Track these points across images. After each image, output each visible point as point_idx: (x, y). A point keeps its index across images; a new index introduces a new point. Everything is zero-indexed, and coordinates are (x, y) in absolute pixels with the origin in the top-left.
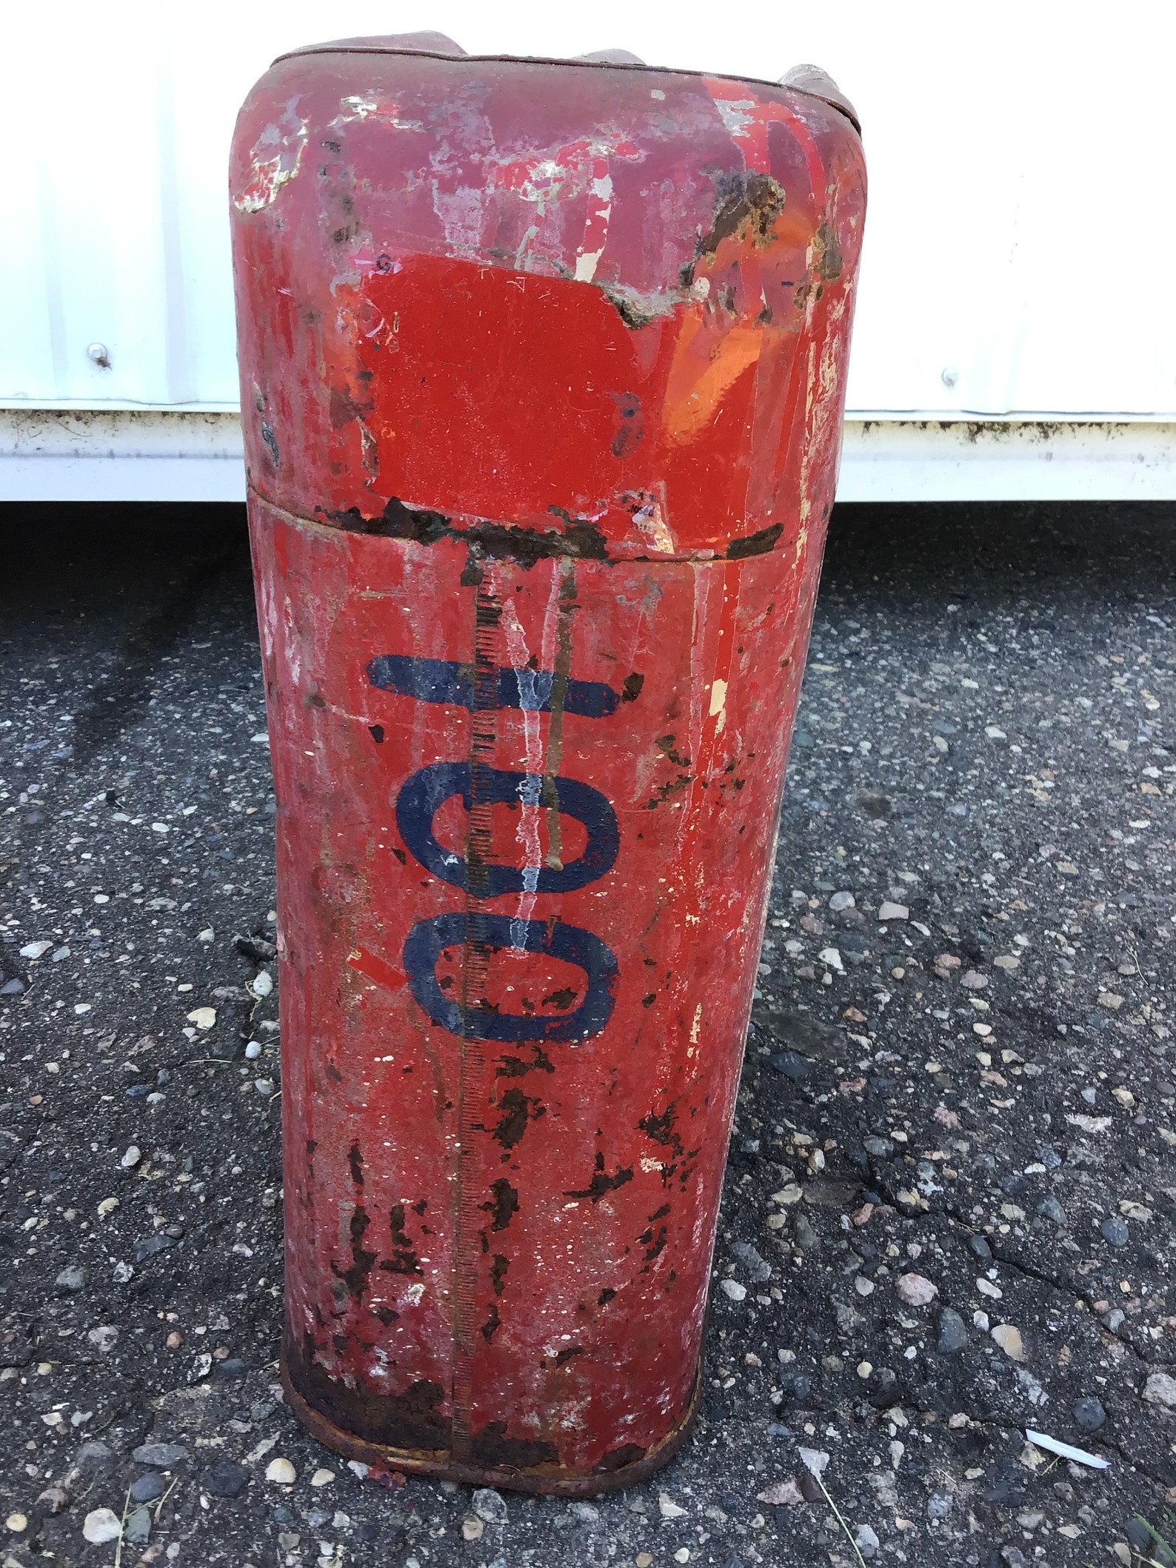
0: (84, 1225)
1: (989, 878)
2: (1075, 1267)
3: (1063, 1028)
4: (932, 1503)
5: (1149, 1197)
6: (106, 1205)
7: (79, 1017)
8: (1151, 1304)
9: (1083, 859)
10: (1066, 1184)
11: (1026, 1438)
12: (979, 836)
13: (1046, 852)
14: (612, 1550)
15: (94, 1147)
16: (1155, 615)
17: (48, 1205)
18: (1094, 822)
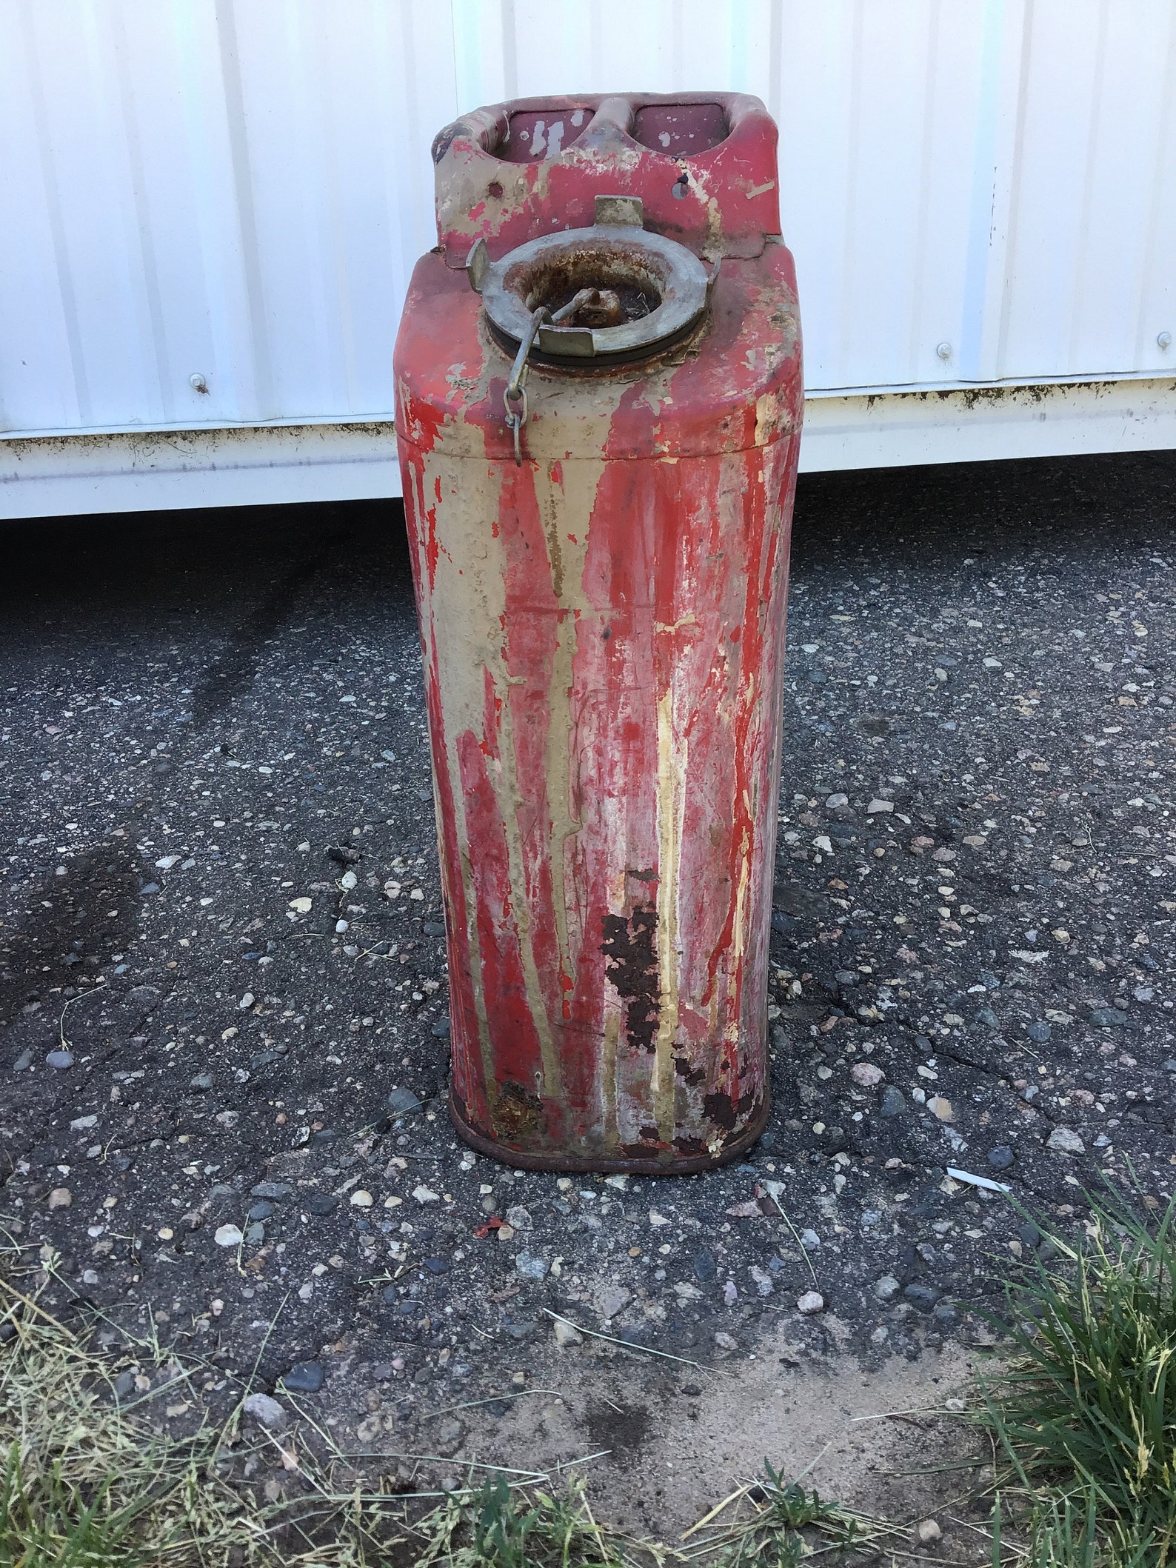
0: (211, 1046)
1: (968, 777)
2: (1002, 1057)
3: (1016, 888)
4: (865, 1216)
5: (1072, 1007)
6: (230, 1032)
7: (204, 908)
8: (1063, 1081)
9: (1055, 760)
10: (1001, 1000)
11: (946, 1173)
12: (965, 746)
13: (1022, 756)
14: (611, 1246)
15: (218, 995)
16: (1159, 557)
17: (183, 1034)
18: (1071, 730)
